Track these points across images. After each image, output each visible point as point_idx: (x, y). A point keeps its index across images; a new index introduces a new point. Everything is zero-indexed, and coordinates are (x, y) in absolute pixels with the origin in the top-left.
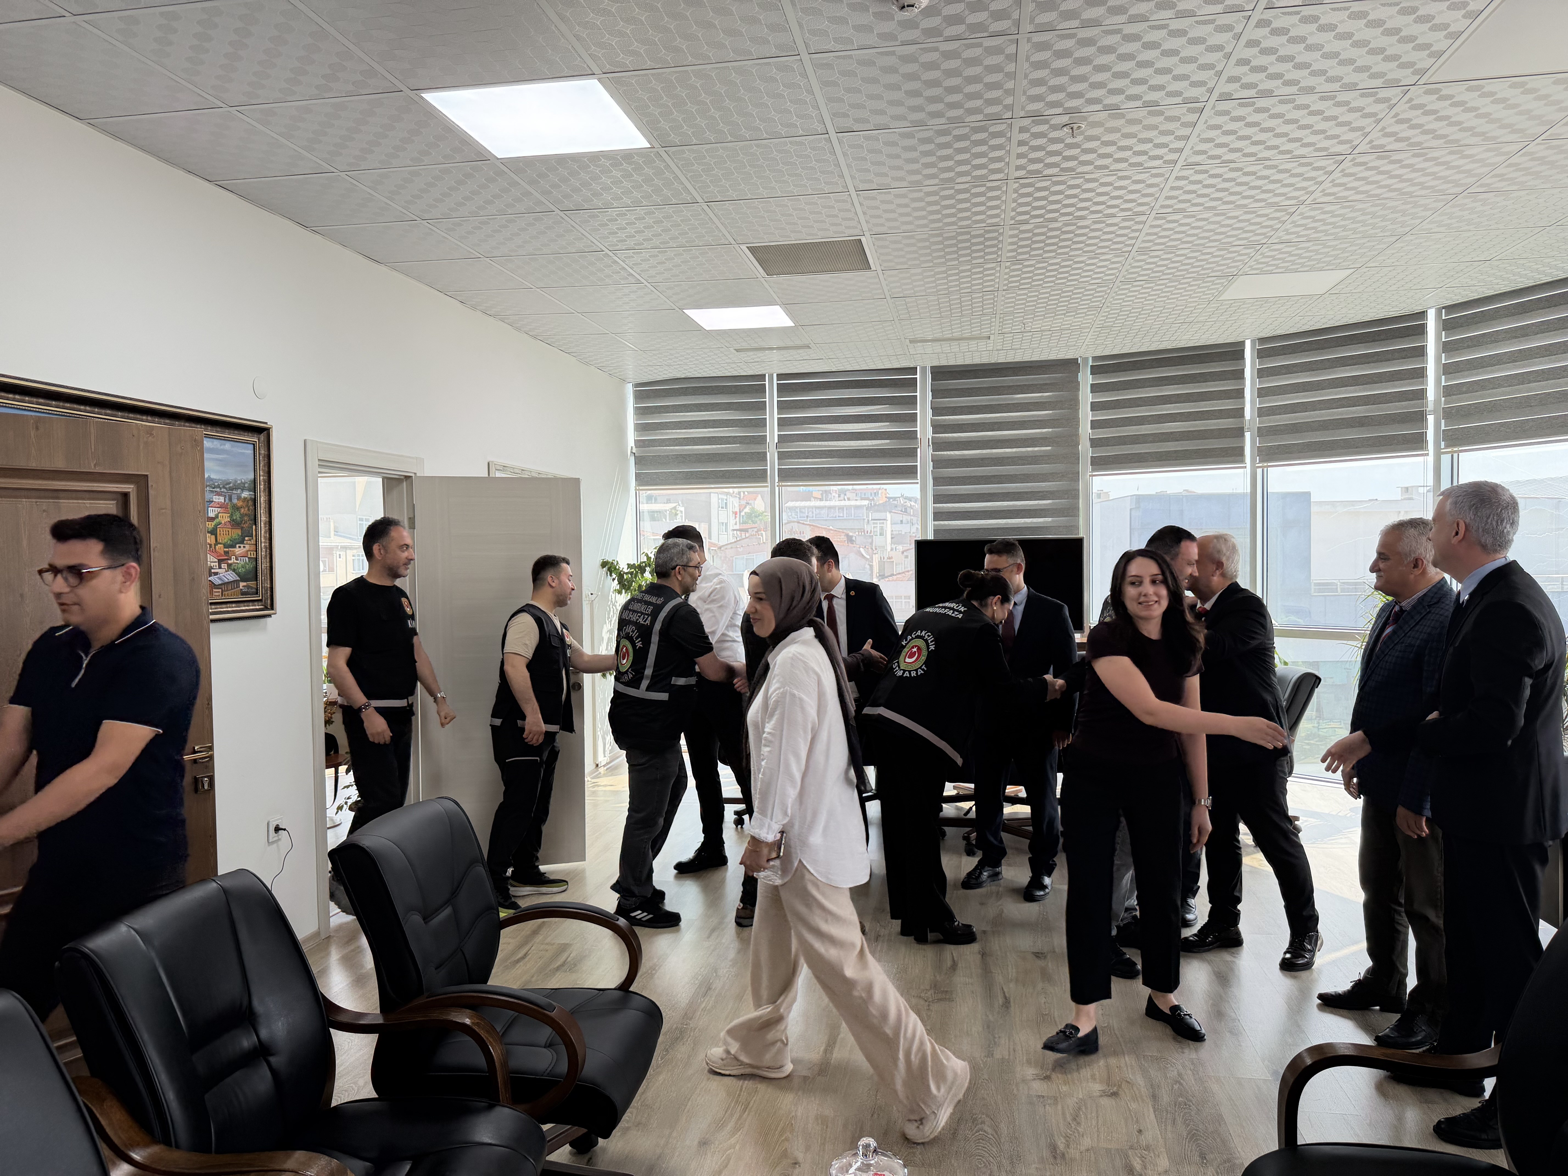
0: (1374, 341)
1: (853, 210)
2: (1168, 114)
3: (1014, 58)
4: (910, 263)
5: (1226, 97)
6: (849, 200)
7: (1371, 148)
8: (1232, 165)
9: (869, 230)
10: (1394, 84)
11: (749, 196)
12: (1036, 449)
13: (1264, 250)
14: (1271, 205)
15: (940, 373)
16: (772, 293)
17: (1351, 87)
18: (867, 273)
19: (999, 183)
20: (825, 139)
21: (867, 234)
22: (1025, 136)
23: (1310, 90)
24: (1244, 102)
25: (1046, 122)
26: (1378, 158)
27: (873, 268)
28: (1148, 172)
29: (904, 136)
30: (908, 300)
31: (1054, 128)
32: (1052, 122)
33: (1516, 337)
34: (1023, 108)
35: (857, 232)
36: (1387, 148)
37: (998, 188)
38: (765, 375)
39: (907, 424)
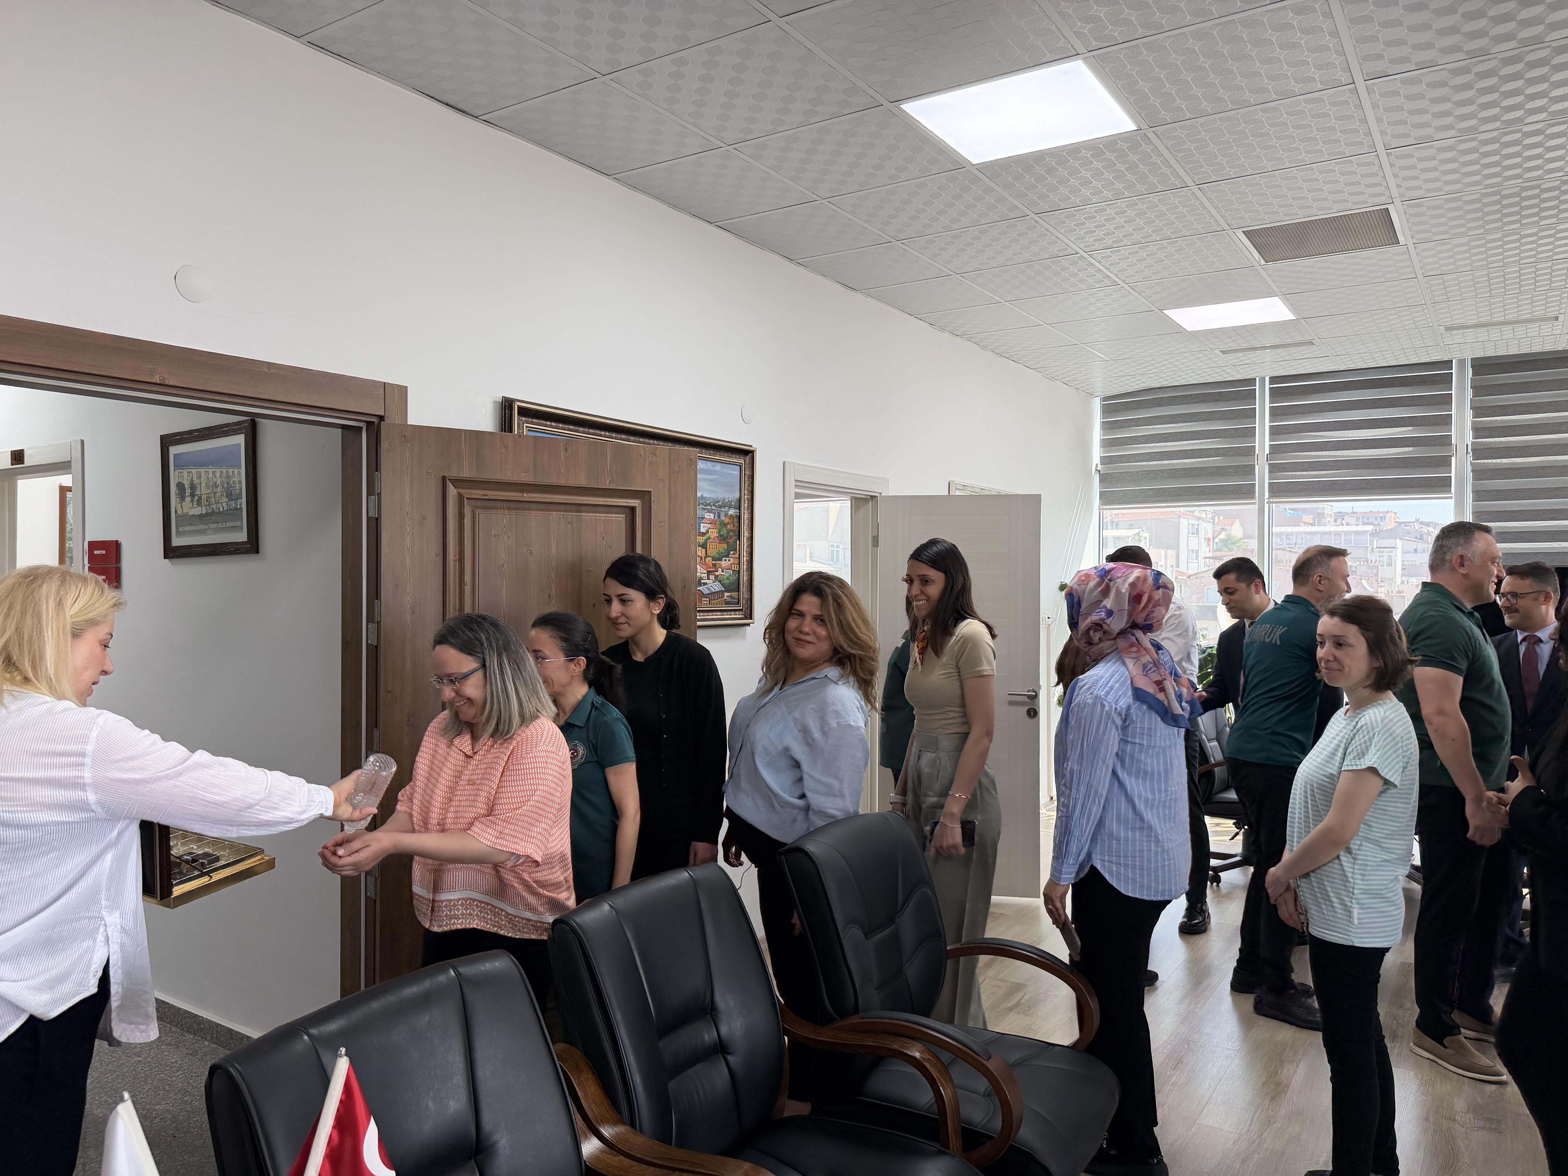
1: (1380, 173)
4: (1452, 232)
6: (1376, 162)
9: (1401, 196)
11: (1250, 171)
15: (1482, 366)
16: (1271, 283)
18: (1394, 249)
20: (1350, 91)
21: (1397, 201)
27: (1402, 242)
29: (1456, 72)
30: (1446, 277)
35: (1384, 200)
38: (1255, 379)
39: (1438, 428)
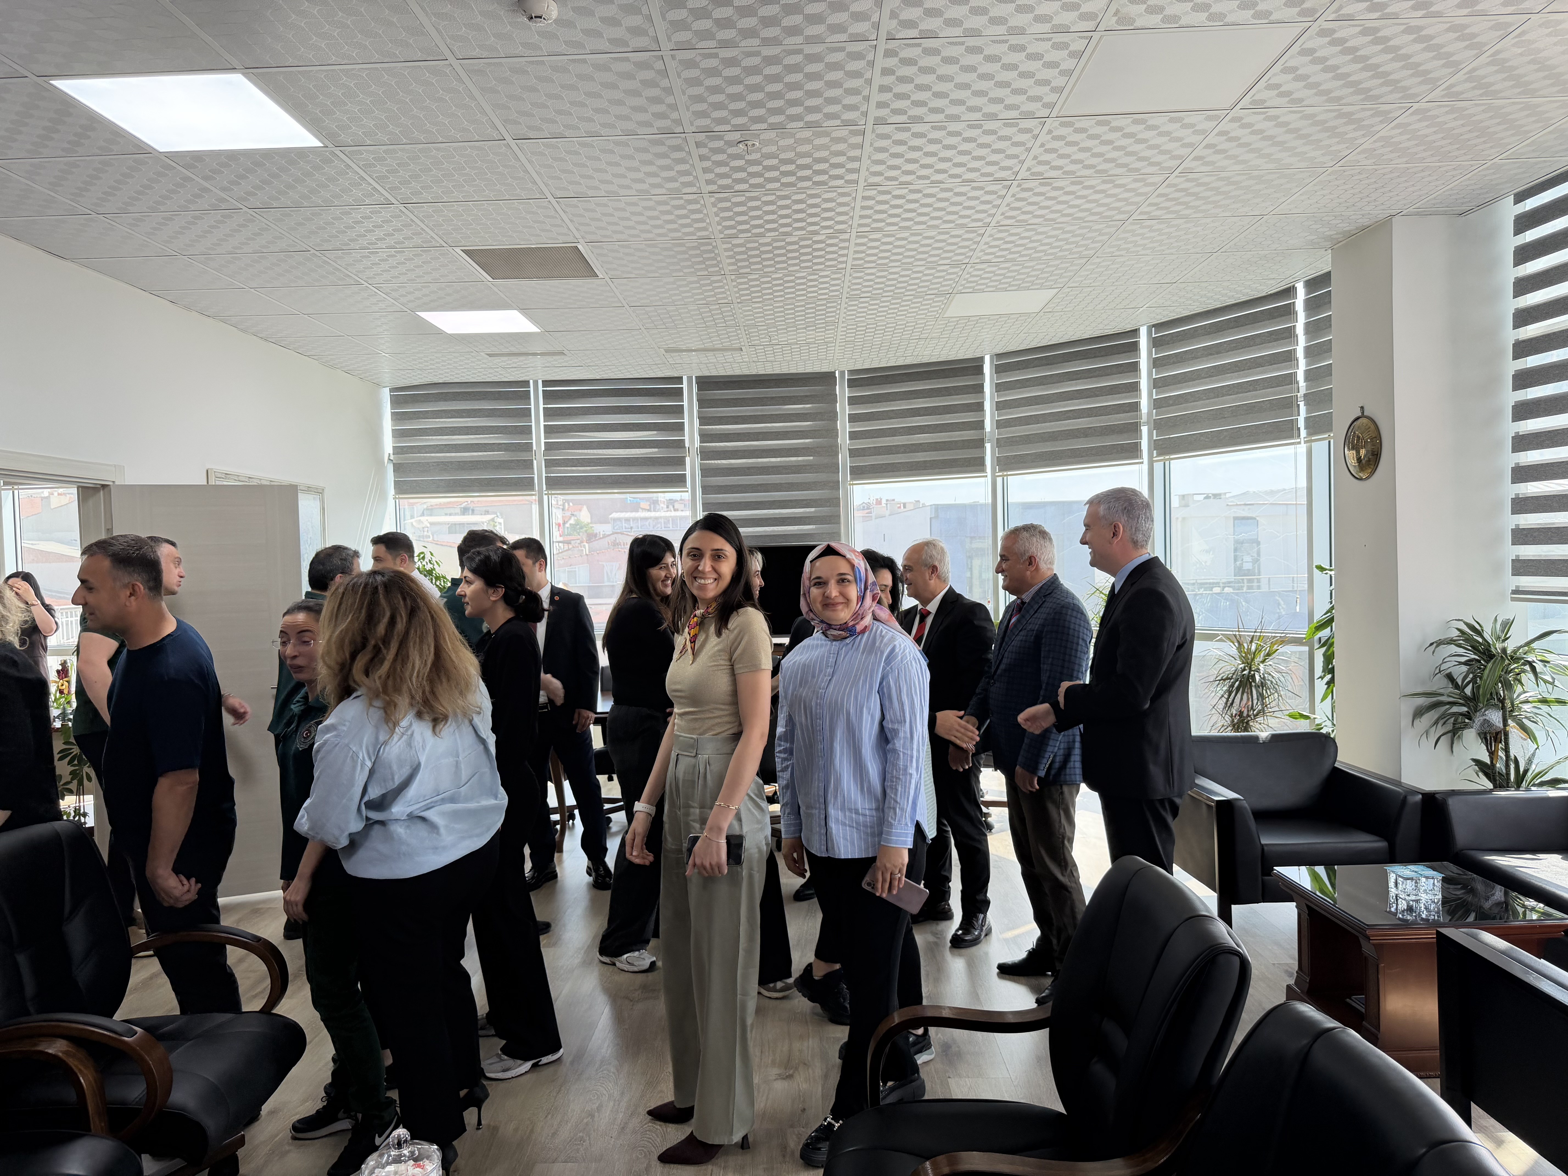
0: (1095, 357)
1: (558, 217)
2: (834, 135)
3: (664, 73)
4: (636, 272)
5: (880, 121)
6: (551, 207)
7: (1031, 174)
8: (911, 187)
9: (582, 237)
10: (1030, 116)
11: (446, 199)
12: (800, 458)
13: (969, 269)
14: (962, 226)
15: (705, 383)
16: (504, 297)
17: (993, 117)
18: (596, 281)
19: (695, 196)
20: (504, 145)
22: (704, 151)
23: (955, 118)
24: (902, 127)
25: (720, 138)
26: (1041, 184)
27: (601, 276)
28: (835, 191)
30: (647, 309)
31: (730, 144)
32: (726, 138)
33: (1211, 354)
34: (692, 124)
35: (571, 239)
36: (1046, 176)
37: (696, 202)
38: (529, 382)
39: (675, 433)
